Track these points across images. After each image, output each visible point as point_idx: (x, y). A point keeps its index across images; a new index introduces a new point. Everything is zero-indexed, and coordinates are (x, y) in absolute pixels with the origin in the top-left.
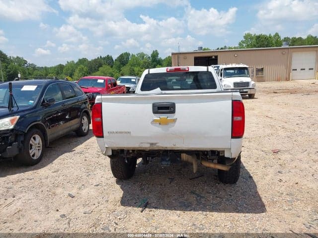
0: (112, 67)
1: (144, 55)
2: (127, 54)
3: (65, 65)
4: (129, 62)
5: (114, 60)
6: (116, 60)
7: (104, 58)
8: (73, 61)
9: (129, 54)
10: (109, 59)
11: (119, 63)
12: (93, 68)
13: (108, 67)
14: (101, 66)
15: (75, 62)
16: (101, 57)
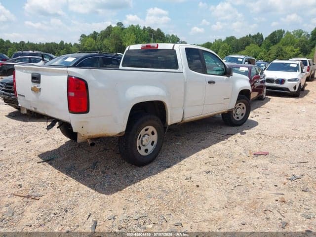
0: (260, 46)
1: (302, 32)
2: (281, 32)
3: (212, 43)
4: (282, 40)
5: (264, 38)
6: (266, 38)
7: (253, 37)
8: (220, 40)
9: (284, 31)
10: (259, 37)
11: (270, 42)
12: (240, 47)
13: (256, 46)
14: (248, 44)
15: (223, 40)
16: (250, 35)
